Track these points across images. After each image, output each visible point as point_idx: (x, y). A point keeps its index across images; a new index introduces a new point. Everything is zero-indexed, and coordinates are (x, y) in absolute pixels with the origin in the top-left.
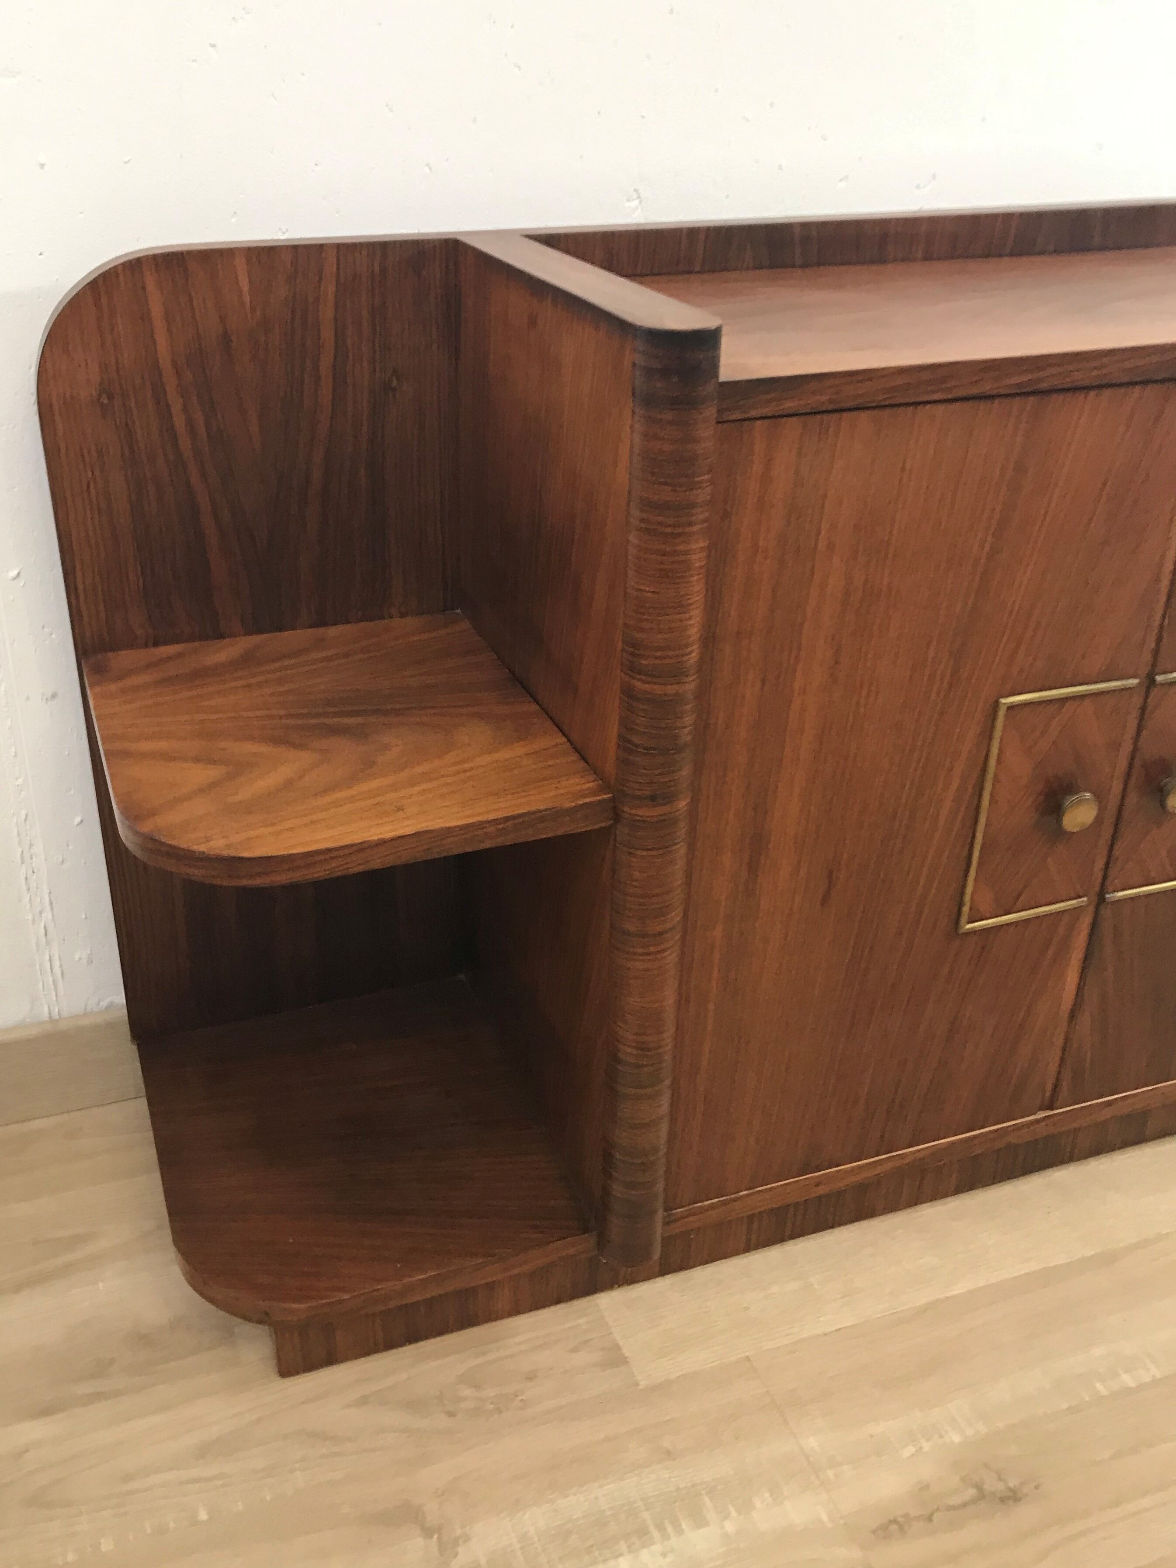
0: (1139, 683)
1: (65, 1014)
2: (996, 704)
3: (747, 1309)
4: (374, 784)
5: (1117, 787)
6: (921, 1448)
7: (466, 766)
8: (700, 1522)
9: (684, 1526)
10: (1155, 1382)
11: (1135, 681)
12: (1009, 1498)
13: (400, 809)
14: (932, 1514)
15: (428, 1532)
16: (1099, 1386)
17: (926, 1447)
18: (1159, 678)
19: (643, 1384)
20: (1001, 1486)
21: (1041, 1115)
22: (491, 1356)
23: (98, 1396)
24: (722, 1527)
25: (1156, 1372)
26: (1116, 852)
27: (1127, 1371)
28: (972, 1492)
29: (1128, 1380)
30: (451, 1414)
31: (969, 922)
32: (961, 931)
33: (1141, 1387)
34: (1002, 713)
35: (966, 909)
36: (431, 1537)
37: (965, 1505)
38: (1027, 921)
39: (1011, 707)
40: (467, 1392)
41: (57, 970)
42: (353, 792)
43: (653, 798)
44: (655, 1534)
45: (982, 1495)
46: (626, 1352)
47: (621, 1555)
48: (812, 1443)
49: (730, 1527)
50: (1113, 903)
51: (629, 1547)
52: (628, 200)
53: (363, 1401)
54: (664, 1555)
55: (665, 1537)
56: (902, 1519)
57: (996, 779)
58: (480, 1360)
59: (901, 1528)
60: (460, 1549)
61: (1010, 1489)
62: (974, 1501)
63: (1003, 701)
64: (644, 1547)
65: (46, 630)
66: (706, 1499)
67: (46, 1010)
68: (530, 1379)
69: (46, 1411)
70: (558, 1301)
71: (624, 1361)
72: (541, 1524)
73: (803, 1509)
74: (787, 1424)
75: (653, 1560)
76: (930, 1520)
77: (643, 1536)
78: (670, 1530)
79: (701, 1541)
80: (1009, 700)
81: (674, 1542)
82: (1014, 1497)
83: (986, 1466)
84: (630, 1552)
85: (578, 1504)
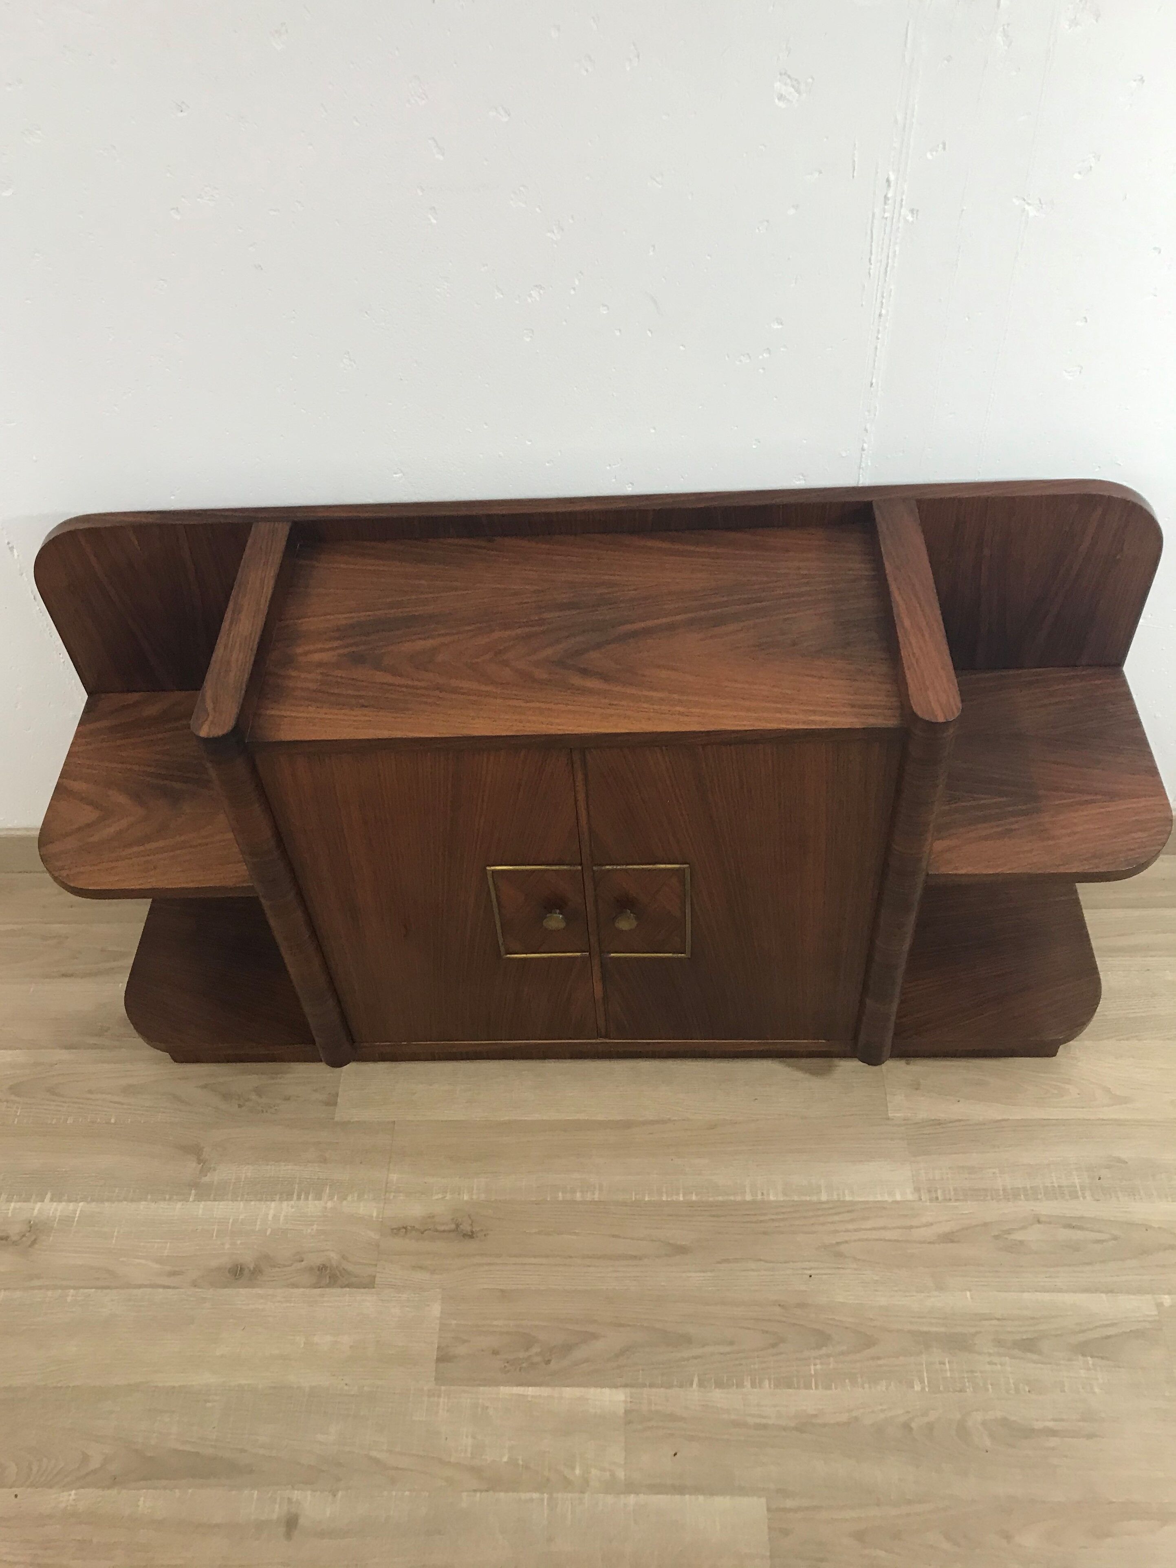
0: (582, 868)
2: (485, 869)
4: (156, 844)
5: (591, 909)
6: (445, 1197)
8: (318, 1198)
9: (310, 1197)
10: (593, 1202)
11: (579, 867)
12: (468, 1235)
13: (154, 868)
14: (426, 1230)
15: (199, 1161)
16: (560, 1194)
17: (448, 1197)
18: (595, 868)
19: (336, 1119)
20: (469, 1229)
21: (601, 1040)
22: (276, 1082)
23: (94, 1047)
24: (326, 1204)
25: (596, 1197)
26: (602, 936)
27: (582, 1191)
28: (453, 1226)
29: (579, 1196)
30: (240, 1106)
31: (507, 954)
32: (504, 957)
33: (582, 1202)
34: (489, 873)
35: (502, 948)
36: (200, 1164)
37: (445, 1231)
38: (550, 958)
39: (494, 871)
40: (254, 1097)
42: (142, 848)
44: (295, 1196)
45: (457, 1229)
46: (339, 1100)
47: (275, 1201)
48: (394, 1177)
49: (330, 1204)
50: (609, 957)
51: (280, 1198)
53: (205, 1087)
54: (292, 1207)
55: (299, 1198)
56: (409, 1228)
57: (499, 898)
58: (270, 1082)
59: (406, 1233)
60: (209, 1174)
61: (472, 1232)
62: (450, 1231)
63: (488, 868)
64: (286, 1200)
66: (328, 1188)
68: (286, 1099)
69: (72, 1047)
71: (335, 1104)
72: (249, 1174)
73: (368, 1208)
74: (390, 1162)
75: (287, 1208)
76: (422, 1233)
77: (288, 1196)
78: (303, 1197)
79: (313, 1207)
80: (493, 868)
81: (302, 1202)
82: (471, 1236)
83: (469, 1216)
84: (279, 1200)
85: (271, 1170)
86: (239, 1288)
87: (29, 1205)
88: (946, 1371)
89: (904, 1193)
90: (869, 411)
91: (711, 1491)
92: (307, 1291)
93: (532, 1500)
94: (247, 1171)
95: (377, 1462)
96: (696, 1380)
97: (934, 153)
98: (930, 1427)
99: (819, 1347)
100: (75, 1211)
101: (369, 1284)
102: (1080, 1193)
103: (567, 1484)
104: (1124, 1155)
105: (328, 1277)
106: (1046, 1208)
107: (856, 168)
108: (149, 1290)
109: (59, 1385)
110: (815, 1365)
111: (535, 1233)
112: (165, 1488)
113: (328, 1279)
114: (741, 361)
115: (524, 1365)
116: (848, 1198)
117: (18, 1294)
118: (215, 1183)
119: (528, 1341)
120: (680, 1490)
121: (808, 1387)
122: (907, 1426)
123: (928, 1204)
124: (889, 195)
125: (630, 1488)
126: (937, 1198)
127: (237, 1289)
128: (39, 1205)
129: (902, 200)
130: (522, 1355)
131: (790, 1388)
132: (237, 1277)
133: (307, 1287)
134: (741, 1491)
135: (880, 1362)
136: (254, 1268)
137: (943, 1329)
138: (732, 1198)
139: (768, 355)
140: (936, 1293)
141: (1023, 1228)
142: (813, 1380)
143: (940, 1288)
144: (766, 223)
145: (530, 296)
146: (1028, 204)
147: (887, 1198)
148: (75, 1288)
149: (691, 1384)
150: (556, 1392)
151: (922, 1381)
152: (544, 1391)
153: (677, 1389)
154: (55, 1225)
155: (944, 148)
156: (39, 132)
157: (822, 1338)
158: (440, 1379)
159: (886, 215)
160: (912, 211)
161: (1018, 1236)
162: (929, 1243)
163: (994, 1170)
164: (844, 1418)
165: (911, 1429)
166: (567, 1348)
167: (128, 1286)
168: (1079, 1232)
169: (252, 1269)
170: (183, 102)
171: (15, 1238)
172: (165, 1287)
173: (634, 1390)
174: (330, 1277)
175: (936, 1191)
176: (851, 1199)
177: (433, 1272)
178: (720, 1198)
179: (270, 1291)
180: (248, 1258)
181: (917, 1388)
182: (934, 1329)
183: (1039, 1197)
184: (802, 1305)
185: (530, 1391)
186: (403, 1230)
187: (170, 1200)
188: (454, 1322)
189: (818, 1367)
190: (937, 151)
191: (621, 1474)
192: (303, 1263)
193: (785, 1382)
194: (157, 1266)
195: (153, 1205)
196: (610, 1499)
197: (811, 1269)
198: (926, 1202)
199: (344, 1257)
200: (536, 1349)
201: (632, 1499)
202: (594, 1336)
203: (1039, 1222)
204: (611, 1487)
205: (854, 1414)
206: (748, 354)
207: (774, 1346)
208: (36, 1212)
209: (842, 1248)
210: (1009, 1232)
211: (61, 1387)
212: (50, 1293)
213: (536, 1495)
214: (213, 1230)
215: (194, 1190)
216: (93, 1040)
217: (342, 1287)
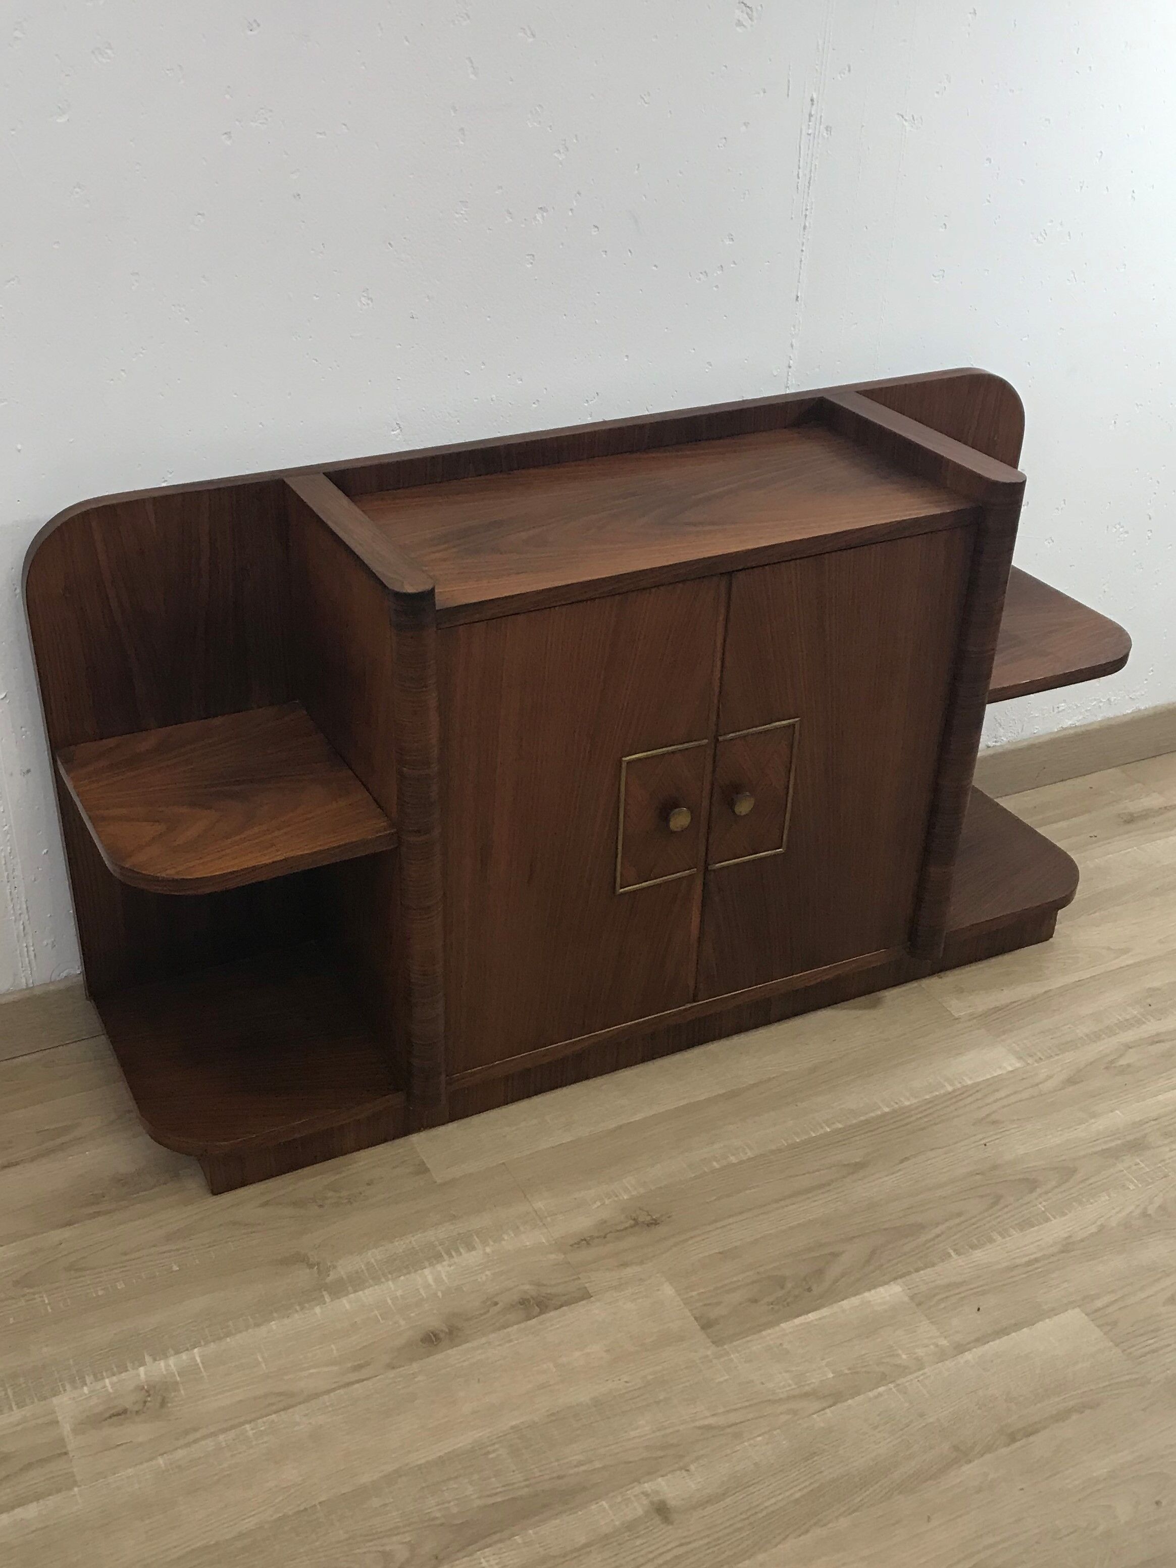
0: (708, 743)
1: (37, 983)
2: (620, 762)
3: (505, 1136)
4: (256, 829)
5: (705, 803)
6: (604, 1203)
7: (310, 816)
8: (471, 1248)
9: (462, 1250)
10: (749, 1159)
11: (706, 741)
12: (652, 1224)
13: (273, 845)
14: (606, 1234)
15: (311, 1266)
16: (715, 1164)
17: (607, 1202)
18: (721, 739)
19: (439, 1181)
20: (649, 1218)
21: (689, 1005)
22: (344, 1174)
23: (98, 1214)
24: (485, 1250)
25: (750, 1154)
26: (711, 841)
27: (733, 1155)
28: (632, 1222)
29: (733, 1159)
30: (321, 1206)
31: (621, 888)
32: (618, 893)
33: (741, 1162)
34: (624, 765)
35: (618, 880)
36: (313, 1268)
37: (626, 1229)
38: (659, 885)
39: (629, 762)
40: (330, 1194)
41: (32, 954)
42: (243, 836)
43: (419, 831)
44: (445, 1257)
45: (636, 1223)
46: (429, 1166)
47: (425, 1268)
48: (539, 1205)
49: (488, 1250)
50: (714, 871)
51: (430, 1264)
52: (393, 431)
53: (265, 1204)
54: (450, 1266)
55: (451, 1256)
56: (589, 1238)
57: (626, 804)
58: (337, 1177)
59: (588, 1244)
60: (331, 1273)
61: (653, 1219)
62: (631, 1227)
63: (624, 759)
64: (438, 1263)
65: (23, 729)
66: (475, 1237)
67: (24, 980)
68: (368, 1184)
69: (69, 1224)
70: (385, 1141)
71: (427, 1170)
72: (379, 1257)
73: (532, 1238)
74: (525, 1196)
75: (443, 1269)
76: (605, 1237)
77: (438, 1257)
78: (453, 1253)
79: (470, 1258)
80: (628, 758)
81: (456, 1260)
82: (655, 1223)
83: (640, 1209)
84: (430, 1266)
85: (399, 1246)
86: (446, 1350)
87: (131, 1372)
88: (1143, 1168)
89: (1011, 1064)
90: (794, 326)
91: (1031, 1323)
92: (523, 1325)
93: (880, 1395)
94: (374, 1255)
95: (709, 1428)
96: (951, 1251)
97: (842, 75)
98: (1162, 1208)
99: (1032, 1191)
100: (194, 1359)
101: (585, 1295)
102: (1144, 1019)
103: (904, 1370)
104: (1156, 984)
105: (535, 1305)
106: (1128, 1036)
107: (790, 88)
108: (342, 1391)
109: (302, 1508)
110: (1040, 1203)
111: (715, 1200)
112: (501, 1541)
113: (536, 1307)
114: (700, 279)
115: (789, 1300)
116: (969, 1082)
117: (180, 1453)
118: (344, 1277)
119: (780, 1282)
120: (1004, 1332)
121: (1047, 1220)
122: (1145, 1214)
123: (1036, 1065)
124: (813, 113)
125: (960, 1349)
126: (1040, 1059)
127: (445, 1353)
128: (142, 1370)
129: (821, 117)
130: (780, 1293)
131: (1033, 1227)
132: (435, 1343)
133: (523, 1322)
134: (1053, 1312)
135: (1090, 1181)
136: (449, 1330)
137: (1119, 1142)
138: (872, 1114)
139: (721, 272)
140: (1093, 1121)
141: (1121, 1056)
142: (1048, 1214)
143: (1094, 1115)
144: (724, 140)
145: (535, 218)
146: (906, 120)
147: (999, 1072)
148: (250, 1422)
149: (950, 1256)
150: (835, 1308)
151: (1132, 1182)
152: (825, 1312)
153: (941, 1264)
154: (178, 1379)
155: (849, 71)
156: (109, 51)
157: (1031, 1184)
158: (717, 1342)
159: (810, 131)
160: (827, 128)
161: (1123, 1062)
162: (1060, 1090)
163: (1068, 1026)
164: (1093, 1229)
165: (1149, 1215)
166: (819, 1273)
167: (316, 1396)
168: (1163, 1044)
169: (447, 1330)
170: (255, 21)
171: (136, 1408)
172: (358, 1382)
173: (904, 1279)
174: (537, 1306)
175: (1035, 1054)
176: (972, 1082)
177: (642, 1263)
178: (862, 1118)
179: (484, 1340)
180: (434, 1323)
181: (1132, 1187)
182: (1113, 1144)
183: (1117, 1032)
184: (995, 1167)
185: (812, 1316)
186: (584, 1241)
187: (302, 1309)
188: (694, 1293)
189: (1044, 1203)
190: (844, 74)
191: (944, 1342)
192: (498, 1305)
193: (1025, 1224)
194: (335, 1368)
195: (286, 1321)
196: (949, 1363)
197: (984, 1138)
198: (1033, 1064)
199: (539, 1285)
200: (789, 1285)
201: (968, 1356)
202: (835, 1255)
203: (1130, 1048)
204: (942, 1356)
205: (1099, 1223)
206: (705, 272)
207: (995, 1203)
208: (143, 1376)
209: (994, 1117)
210: (1112, 1062)
211: (306, 1509)
212: (221, 1437)
213: (881, 1389)
214: (376, 1316)
215: (325, 1291)
216: (91, 1210)
217: (556, 1309)
